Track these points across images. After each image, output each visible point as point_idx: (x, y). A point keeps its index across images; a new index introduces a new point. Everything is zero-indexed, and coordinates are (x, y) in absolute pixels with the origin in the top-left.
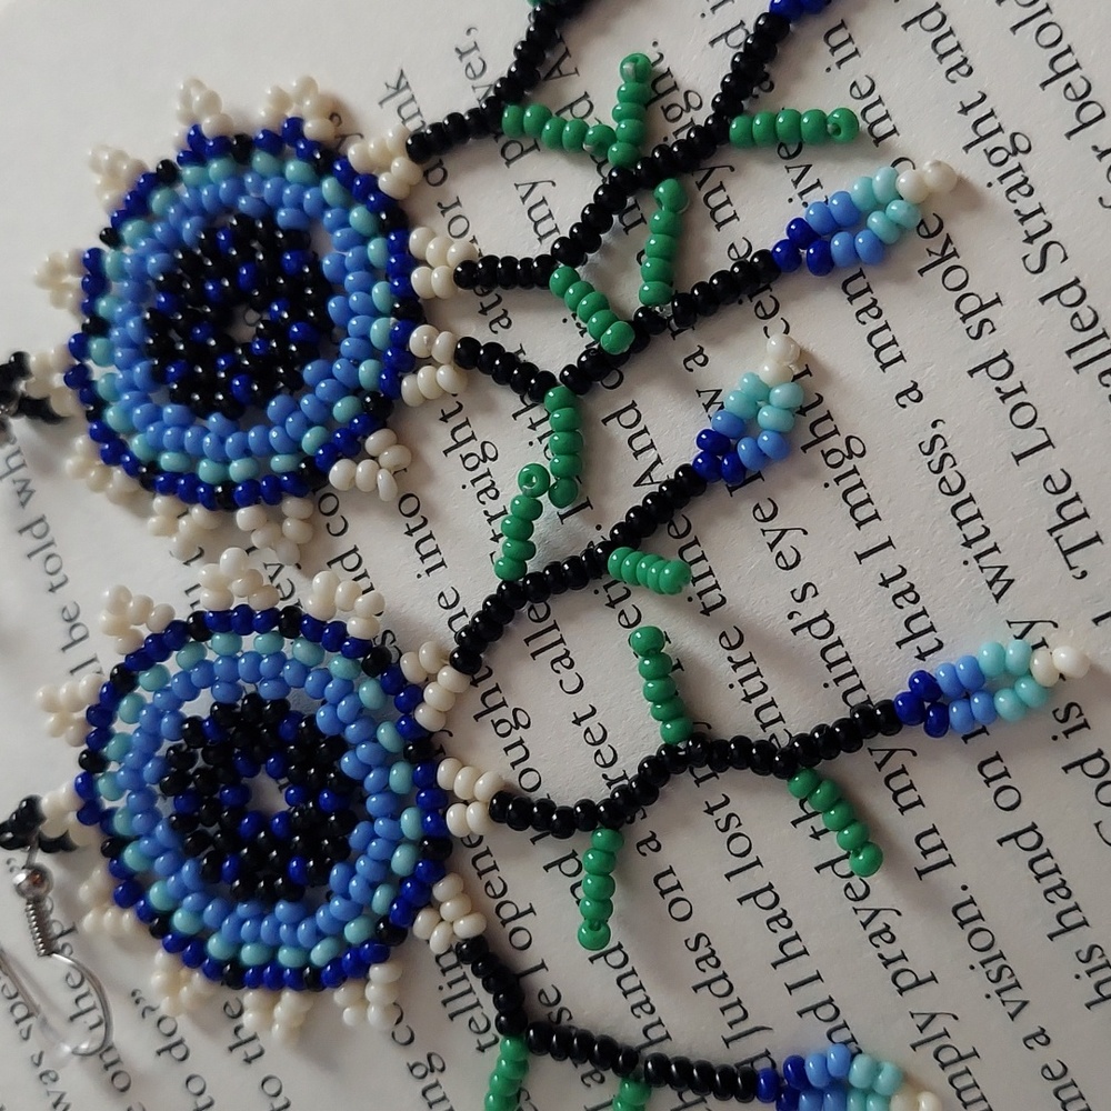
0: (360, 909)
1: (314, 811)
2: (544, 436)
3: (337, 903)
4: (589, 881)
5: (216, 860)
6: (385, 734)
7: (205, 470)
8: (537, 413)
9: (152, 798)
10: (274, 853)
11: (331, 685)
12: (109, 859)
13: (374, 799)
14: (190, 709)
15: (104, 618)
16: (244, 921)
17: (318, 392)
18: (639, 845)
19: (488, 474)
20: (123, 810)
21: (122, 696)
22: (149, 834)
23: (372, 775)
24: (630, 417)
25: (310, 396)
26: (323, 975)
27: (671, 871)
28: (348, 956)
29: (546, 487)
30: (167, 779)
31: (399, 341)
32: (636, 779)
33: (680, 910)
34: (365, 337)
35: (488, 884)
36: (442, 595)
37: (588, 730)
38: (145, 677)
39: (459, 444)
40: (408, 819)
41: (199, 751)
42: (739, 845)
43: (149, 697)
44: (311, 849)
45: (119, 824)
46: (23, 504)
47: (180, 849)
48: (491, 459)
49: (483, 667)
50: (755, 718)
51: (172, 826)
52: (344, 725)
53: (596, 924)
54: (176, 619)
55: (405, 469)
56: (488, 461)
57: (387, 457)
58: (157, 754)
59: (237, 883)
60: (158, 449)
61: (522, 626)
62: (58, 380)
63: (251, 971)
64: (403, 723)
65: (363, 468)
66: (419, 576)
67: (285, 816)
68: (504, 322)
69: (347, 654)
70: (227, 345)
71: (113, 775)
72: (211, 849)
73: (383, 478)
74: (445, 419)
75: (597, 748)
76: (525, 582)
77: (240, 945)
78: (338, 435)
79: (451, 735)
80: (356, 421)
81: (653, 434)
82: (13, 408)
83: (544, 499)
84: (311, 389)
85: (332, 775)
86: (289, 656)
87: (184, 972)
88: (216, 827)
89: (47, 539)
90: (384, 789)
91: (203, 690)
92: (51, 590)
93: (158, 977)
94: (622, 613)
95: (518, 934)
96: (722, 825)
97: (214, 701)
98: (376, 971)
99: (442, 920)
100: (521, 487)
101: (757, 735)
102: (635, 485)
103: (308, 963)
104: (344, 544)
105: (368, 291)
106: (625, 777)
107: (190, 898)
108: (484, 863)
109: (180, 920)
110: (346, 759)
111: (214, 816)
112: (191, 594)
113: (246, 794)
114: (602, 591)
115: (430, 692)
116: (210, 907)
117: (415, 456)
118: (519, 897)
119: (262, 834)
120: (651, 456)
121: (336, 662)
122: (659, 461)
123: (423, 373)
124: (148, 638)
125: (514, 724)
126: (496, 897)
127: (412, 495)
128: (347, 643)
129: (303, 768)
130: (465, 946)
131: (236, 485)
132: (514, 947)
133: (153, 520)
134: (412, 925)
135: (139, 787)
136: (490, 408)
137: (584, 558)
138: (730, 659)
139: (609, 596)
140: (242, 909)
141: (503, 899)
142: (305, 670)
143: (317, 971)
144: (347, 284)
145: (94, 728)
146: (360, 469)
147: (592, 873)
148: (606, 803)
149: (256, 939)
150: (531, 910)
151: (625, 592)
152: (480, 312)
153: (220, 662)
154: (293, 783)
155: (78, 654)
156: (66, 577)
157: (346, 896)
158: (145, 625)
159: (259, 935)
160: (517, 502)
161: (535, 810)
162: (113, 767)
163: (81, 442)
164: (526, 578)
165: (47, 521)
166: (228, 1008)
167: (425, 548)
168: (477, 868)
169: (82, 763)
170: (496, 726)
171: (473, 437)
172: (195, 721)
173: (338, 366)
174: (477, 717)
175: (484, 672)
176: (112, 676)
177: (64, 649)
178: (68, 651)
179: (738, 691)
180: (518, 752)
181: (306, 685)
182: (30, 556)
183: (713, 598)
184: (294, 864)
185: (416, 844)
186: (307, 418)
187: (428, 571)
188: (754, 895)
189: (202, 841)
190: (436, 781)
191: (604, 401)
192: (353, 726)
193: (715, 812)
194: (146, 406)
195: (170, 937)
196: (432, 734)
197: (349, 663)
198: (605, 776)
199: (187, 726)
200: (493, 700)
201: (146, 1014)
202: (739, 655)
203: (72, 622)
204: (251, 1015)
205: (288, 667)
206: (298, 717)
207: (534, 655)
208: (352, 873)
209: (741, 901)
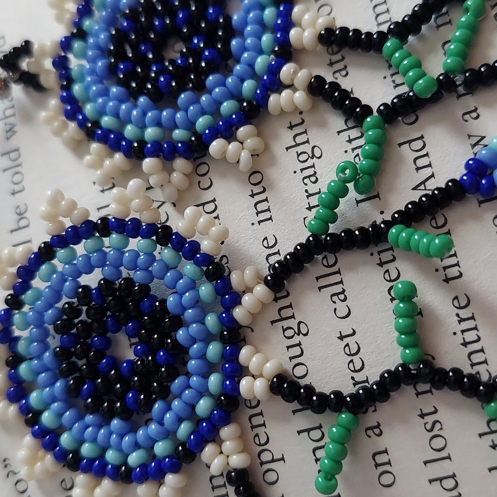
0: (169, 434)
1: (151, 362)
2: (356, 148)
3: (153, 426)
4: (331, 446)
5: (79, 382)
6: (211, 320)
7: (130, 131)
8: (355, 133)
9: (46, 334)
10: (118, 386)
11: (181, 281)
12: (9, 369)
13: (193, 362)
14: (84, 280)
15: (43, 209)
16: (88, 427)
17: (214, 94)
18: (367, 429)
19: (313, 166)
20: (26, 338)
21: (43, 263)
22: (39, 357)
23: (195, 346)
24: (418, 145)
25: (208, 96)
26: (133, 474)
27: (386, 451)
28: (153, 464)
29: (354, 178)
30: (59, 322)
31: (274, 71)
32: (376, 383)
33: (386, 480)
34: (251, 65)
35: (257, 435)
36: (266, 238)
37: (347, 345)
38: (61, 253)
39: (297, 145)
40: (214, 380)
41: (84, 308)
42: (438, 443)
43: (60, 267)
44: (144, 387)
45: (21, 347)
46: (8, 139)
47: (58, 372)
48: (317, 158)
49: (284, 291)
50: (467, 358)
51: (55, 354)
52: (185, 309)
53: (329, 477)
54: (90, 219)
55: (258, 155)
56: (315, 158)
57: (249, 142)
58: (57, 305)
59: (89, 400)
60: (102, 112)
61: (316, 268)
62: (48, 64)
63: (85, 461)
64: (224, 315)
65: (233, 146)
66: (253, 224)
67: (131, 363)
68: (344, 73)
69: (198, 263)
70: (159, 59)
71: (25, 314)
72: (77, 375)
73: (245, 155)
74: (291, 127)
75: (351, 358)
76: (326, 237)
77: (82, 442)
78: (221, 123)
79: (252, 331)
80: (234, 116)
81: (432, 158)
82: (16, 76)
83: (351, 186)
84: (210, 92)
85: (169, 341)
86: (158, 257)
87: (41, 453)
88: (84, 361)
89: (18, 162)
90: (203, 356)
91: (96, 269)
92: (12, 194)
93: (23, 452)
94: (387, 271)
95: (270, 473)
96: (429, 427)
97: (102, 277)
98: (170, 478)
99: (221, 453)
100: (337, 175)
101: (467, 370)
102: (413, 189)
103: (125, 463)
104: (208, 196)
105: (260, 39)
106: (367, 381)
107: (56, 404)
108: (257, 421)
109: (46, 418)
110: (181, 332)
111: (84, 354)
112: (100, 211)
113: (108, 343)
114: (376, 254)
115: (246, 299)
116: (68, 413)
117: (267, 148)
118: (276, 448)
119: (113, 372)
120: (427, 172)
121: (188, 267)
122: (433, 176)
123: (285, 93)
124: (69, 228)
125: (297, 332)
126: (260, 445)
127: (259, 172)
128: (198, 256)
129: (150, 333)
130: (233, 474)
131: (146, 143)
132: (265, 481)
133: (88, 157)
134: (201, 452)
135: (40, 324)
136: (323, 125)
137: (370, 229)
138: (458, 315)
139: (380, 259)
140: (89, 418)
141: (264, 447)
142: (167, 268)
143: (130, 470)
144: (246, 32)
145: (20, 280)
146: (230, 147)
147: (333, 441)
148: (351, 396)
149: (94, 440)
150: (283, 459)
151: (392, 258)
152: (328, 65)
153: (112, 252)
154: (141, 342)
155: (20, 236)
156: (23, 186)
157: (161, 423)
158: (69, 218)
159: (96, 438)
160: (333, 184)
161: (302, 391)
162: (26, 308)
163: (54, 102)
164: (327, 235)
165: (20, 151)
166: (63, 483)
167: (261, 207)
168: (251, 423)
169: (7, 301)
170: (284, 330)
171: (308, 142)
172: (86, 288)
173: (230, 80)
174: (273, 322)
175: (284, 293)
176: (40, 248)
177: (12, 231)
178: (14, 233)
179: (459, 338)
180: (296, 351)
181: (165, 279)
182: (4, 171)
183: (454, 272)
184: (131, 395)
185: (216, 398)
186: (203, 109)
187: (259, 222)
188: (441, 480)
189: (73, 368)
190: (237, 359)
191: (403, 131)
192: (190, 311)
193: (425, 417)
194: (100, 86)
195: (37, 427)
196: (241, 327)
197: (197, 268)
198: (353, 378)
199: (80, 290)
200: (286, 313)
201: (10, 475)
202: (464, 314)
203: (21, 215)
204: (78, 490)
205: (155, 264)
206: (155, 299)
207: (320, 288)
208: (169, 408)
209: (431, 481)
